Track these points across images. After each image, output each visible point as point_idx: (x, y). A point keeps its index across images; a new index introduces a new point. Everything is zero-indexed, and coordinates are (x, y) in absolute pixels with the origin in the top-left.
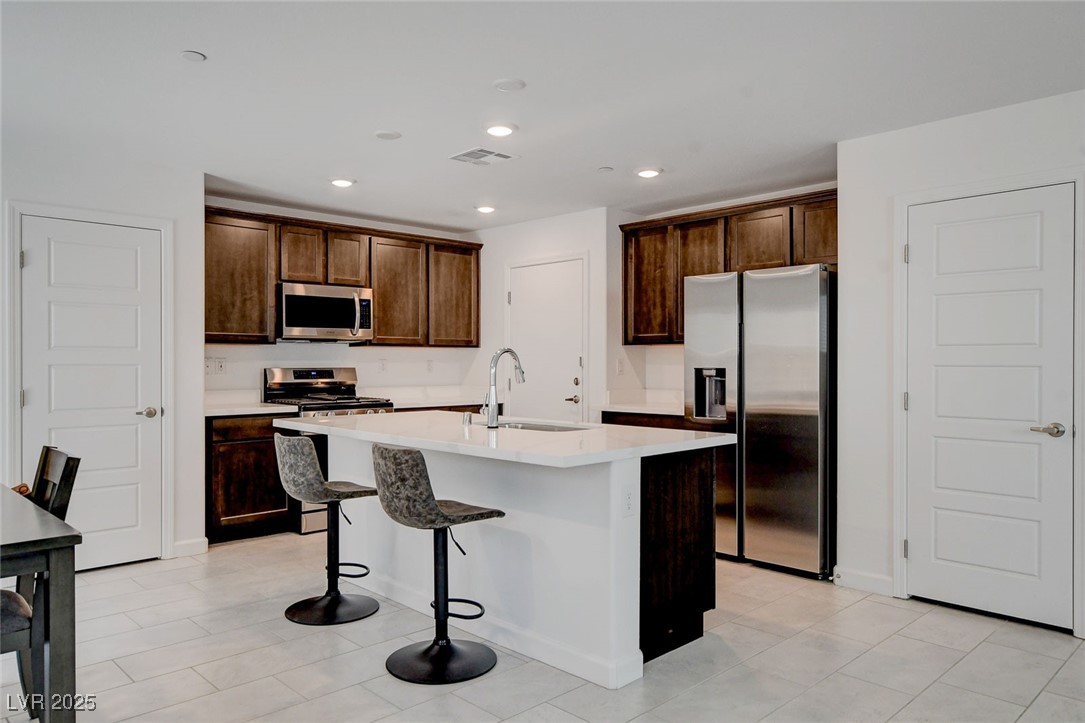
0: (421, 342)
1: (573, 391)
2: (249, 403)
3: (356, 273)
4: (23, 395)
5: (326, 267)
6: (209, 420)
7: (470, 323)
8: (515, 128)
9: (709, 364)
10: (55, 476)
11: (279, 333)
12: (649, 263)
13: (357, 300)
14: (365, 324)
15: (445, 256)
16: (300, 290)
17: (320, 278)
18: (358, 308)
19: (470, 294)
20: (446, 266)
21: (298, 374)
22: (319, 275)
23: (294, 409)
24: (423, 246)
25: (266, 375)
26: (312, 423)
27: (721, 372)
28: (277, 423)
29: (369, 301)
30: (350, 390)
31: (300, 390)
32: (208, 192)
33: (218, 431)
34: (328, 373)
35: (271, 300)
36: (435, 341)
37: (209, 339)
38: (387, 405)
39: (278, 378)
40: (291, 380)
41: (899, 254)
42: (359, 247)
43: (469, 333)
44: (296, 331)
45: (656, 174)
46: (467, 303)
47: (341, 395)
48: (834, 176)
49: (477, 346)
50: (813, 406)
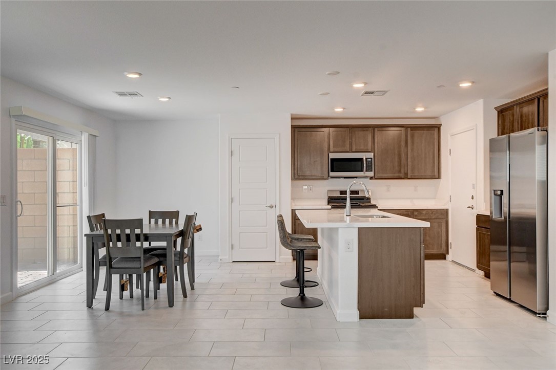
0: (403, 177)
3: (365, 146)
4: (232, 198)
5: (351, 144)
6: (293, 210)
7: (434, 166)
11: (329, 176)
12: (507, 129)
13: (364, 159)
14: (369, 170)
15: (417, 133)
16: (338, 156)
17: (348, 150)
18: (365, 162)
19: (434, 151)
20: (418, 138)
21: (342, 192)
22: (347, 148)
23: (329, 207)
24: (404, 129)
25: (328, 193)
27: (502, 193)
29: (372, 158)
30: (369, 200)
32: (293, 119)
34: (356, 192)
35: (326, 162)
36: (411, 176)
40: (339, 195)
42: (368, 134)
43: (433, 171)
44: (335, 174)
45: (470, 84)
46: (432, 157)
49: (439, 177)
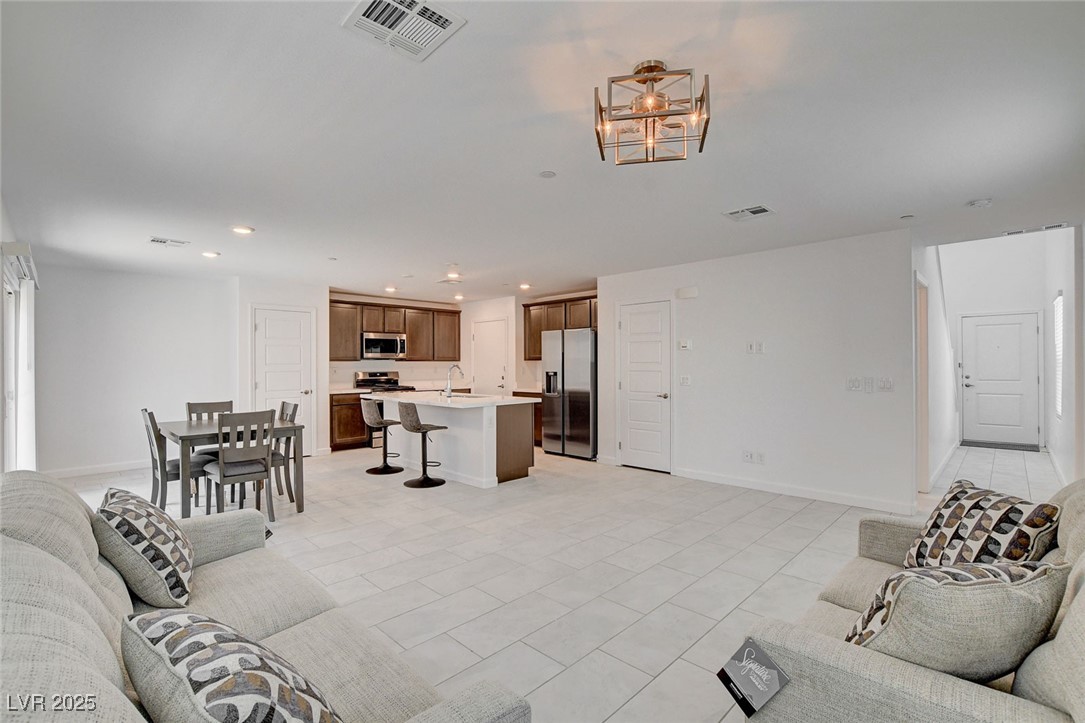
0: (430, 359)
1: (501, 382)
2: (348, 388)
3: (398, 327)
4: (256, 384)
5: (384, 324)
6: (332, 396)
7: (455, 349)
8: (459, 274)
9: (551, 371)
10: (290, 411)
11: (362, 357)
13: (399, 340)
14: (402, 351)
15: (442, 318)
16: (372, 336)
17: (381, 330)
18: (399, 343)
19: (455, 335)
20: (442, 322)
21: (371, 375)
22: (381, 329)
23: (369, 391)
24: (431, 313)
25: (356, 375)
26: (377, 396)
27: (555, 374)
28: (361, 396)
29: (405, 340)
30: (396, 382)
31: (371, 382)
32: (331, 292)
33: (335, 401)
34: (385, 374)
35: (359, 342)
36: (437, 358)
37: (331, 360)
38: (413, 389)
39: (361, 377)
40: (368, 377)
41: (617, 326)
42: (398, 315)
43: (455, 354)
44: (370, 355)
45: (528, 287)
46: (453, 340)
47: (392, 385)
48: (596, 288)
49: (459, 360)
50: (587, 387)
